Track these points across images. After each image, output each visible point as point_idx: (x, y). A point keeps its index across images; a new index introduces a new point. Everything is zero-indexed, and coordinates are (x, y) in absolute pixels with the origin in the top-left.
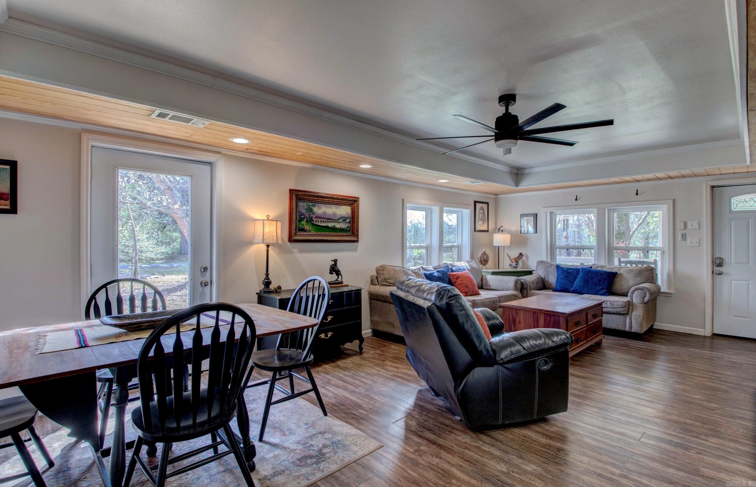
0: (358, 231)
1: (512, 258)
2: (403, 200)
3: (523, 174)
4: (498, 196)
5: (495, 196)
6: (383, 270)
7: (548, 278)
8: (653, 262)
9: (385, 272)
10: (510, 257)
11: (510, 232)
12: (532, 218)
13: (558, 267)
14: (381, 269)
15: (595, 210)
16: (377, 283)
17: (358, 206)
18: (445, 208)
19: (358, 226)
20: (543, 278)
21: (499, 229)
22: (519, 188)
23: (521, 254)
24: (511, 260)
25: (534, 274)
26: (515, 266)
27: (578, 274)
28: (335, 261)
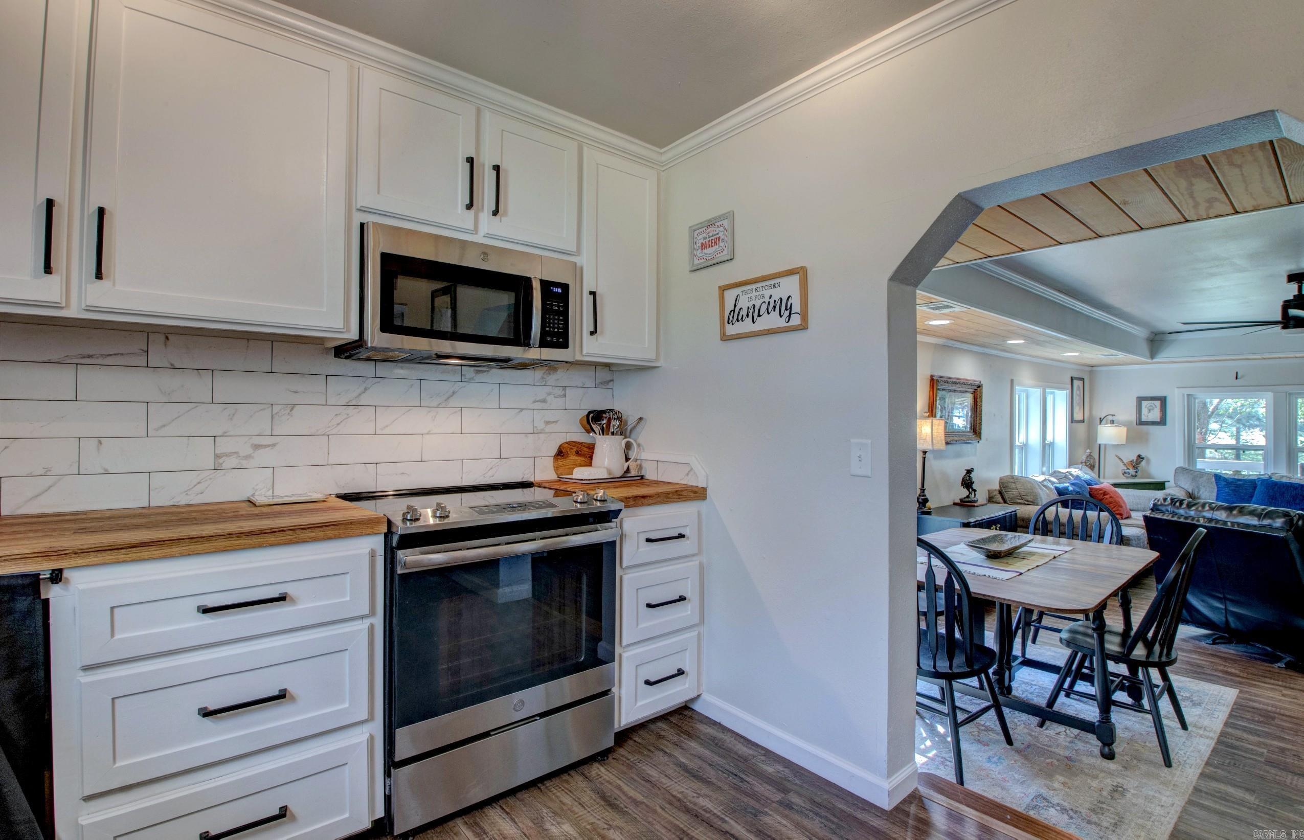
0: (980, 429)
1: (1125, 462)
2: (1012, 381)
3: (1162, 341)
4: (1094, 368)
5: (1090, 368)
6: (1015, 483)
7: (1198, 493)
9: (1019, 486)
10: (1122, 461)
11: (1122, 424)
12: (1158, 403)
13: (1218, 477)
14: (1012, 480)
15: (1270, 395)
16: (1001, 500)
17: (981, 393)
18: (1048, 390)
19: (981, 420)
20: (1191, 492)
21: (1101, 420)
22: (1155, 360)
23: (1139, 456)
24: (1124, 465)
25: (1169, 488)
26: (1134, 474)
27: (1255, 488)
28: (969, 472)
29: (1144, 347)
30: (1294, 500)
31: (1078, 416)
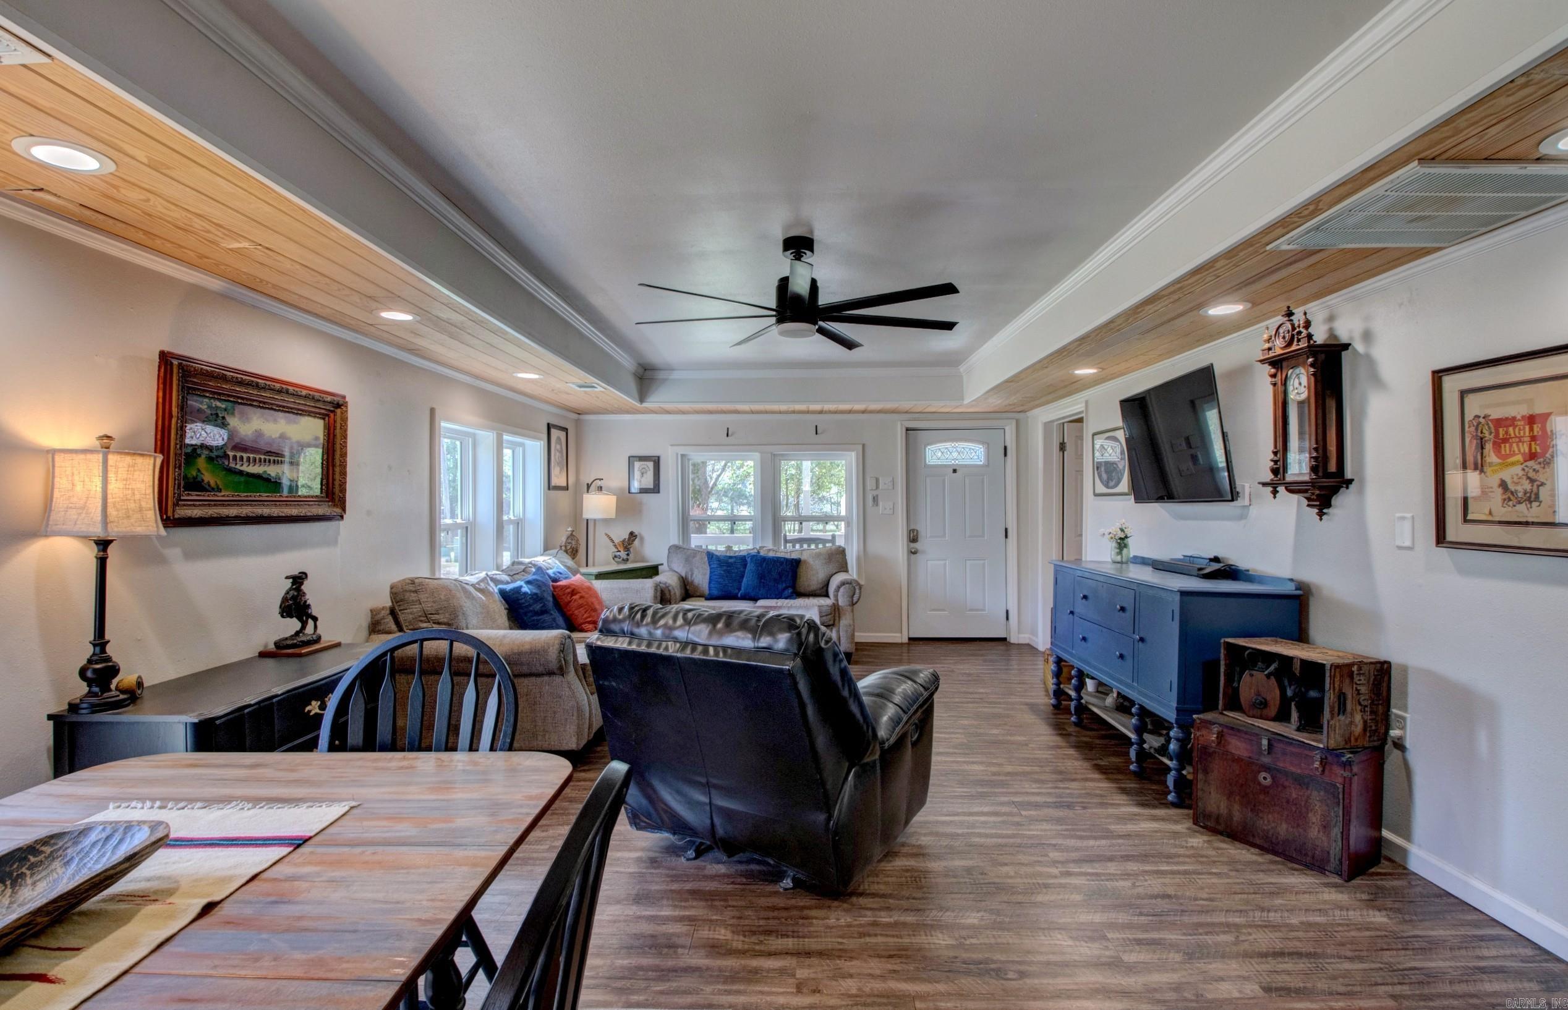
0: (343, 490)
1: (616, 541)
2: (432, 411)
3: (652, 380)
4: (581, 417)
5: (575, 416)
6: (416, 592)
7: (692, 575)
8: (830, 538)
9: (423, 597)
10: (612, 541)
11: (611, 491)
12: (651, 465)
13: (710, 556)
14: (411, 588)
15: (757, 455)
16: (394, 627)
17: (345, 420)
18: (506, 437)
19: (344, 474)
20: (684, 575)
21: (588, 486)
22: (645, 405)
23: (632, 534)
24: (615, 546)
25: (664, 572)
26: (625, 557)
27: (745, 566)
28: (298, 580)
29: (632, 385)
30: (781, 577)
31: (559, 479)
